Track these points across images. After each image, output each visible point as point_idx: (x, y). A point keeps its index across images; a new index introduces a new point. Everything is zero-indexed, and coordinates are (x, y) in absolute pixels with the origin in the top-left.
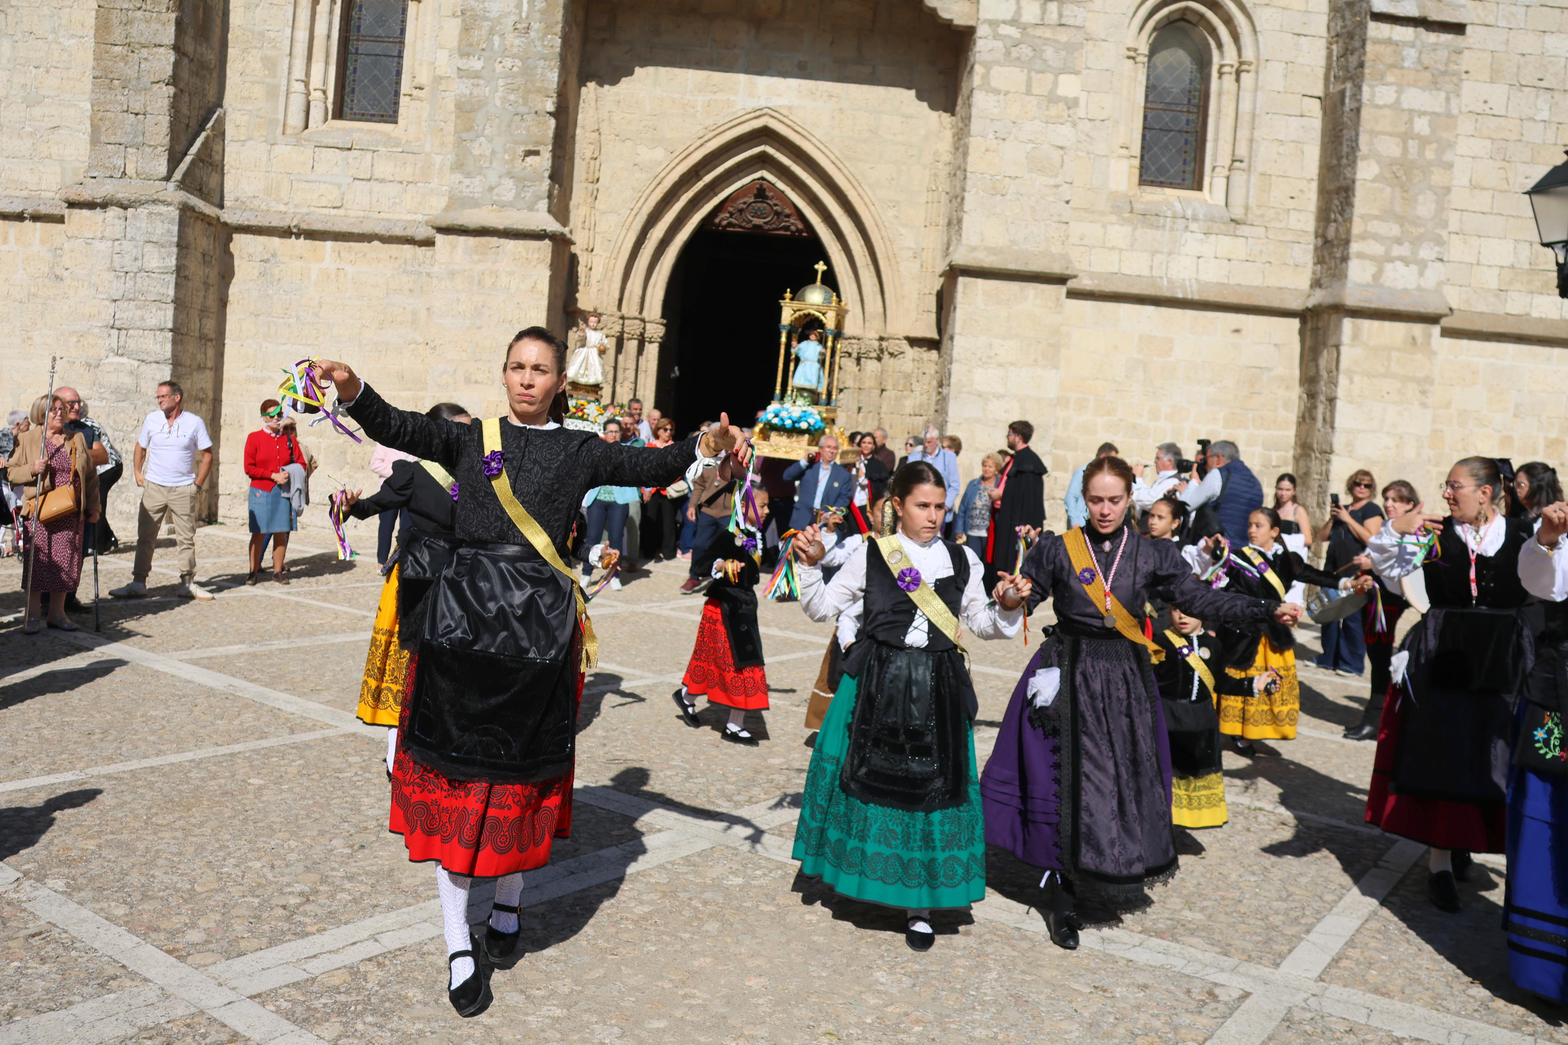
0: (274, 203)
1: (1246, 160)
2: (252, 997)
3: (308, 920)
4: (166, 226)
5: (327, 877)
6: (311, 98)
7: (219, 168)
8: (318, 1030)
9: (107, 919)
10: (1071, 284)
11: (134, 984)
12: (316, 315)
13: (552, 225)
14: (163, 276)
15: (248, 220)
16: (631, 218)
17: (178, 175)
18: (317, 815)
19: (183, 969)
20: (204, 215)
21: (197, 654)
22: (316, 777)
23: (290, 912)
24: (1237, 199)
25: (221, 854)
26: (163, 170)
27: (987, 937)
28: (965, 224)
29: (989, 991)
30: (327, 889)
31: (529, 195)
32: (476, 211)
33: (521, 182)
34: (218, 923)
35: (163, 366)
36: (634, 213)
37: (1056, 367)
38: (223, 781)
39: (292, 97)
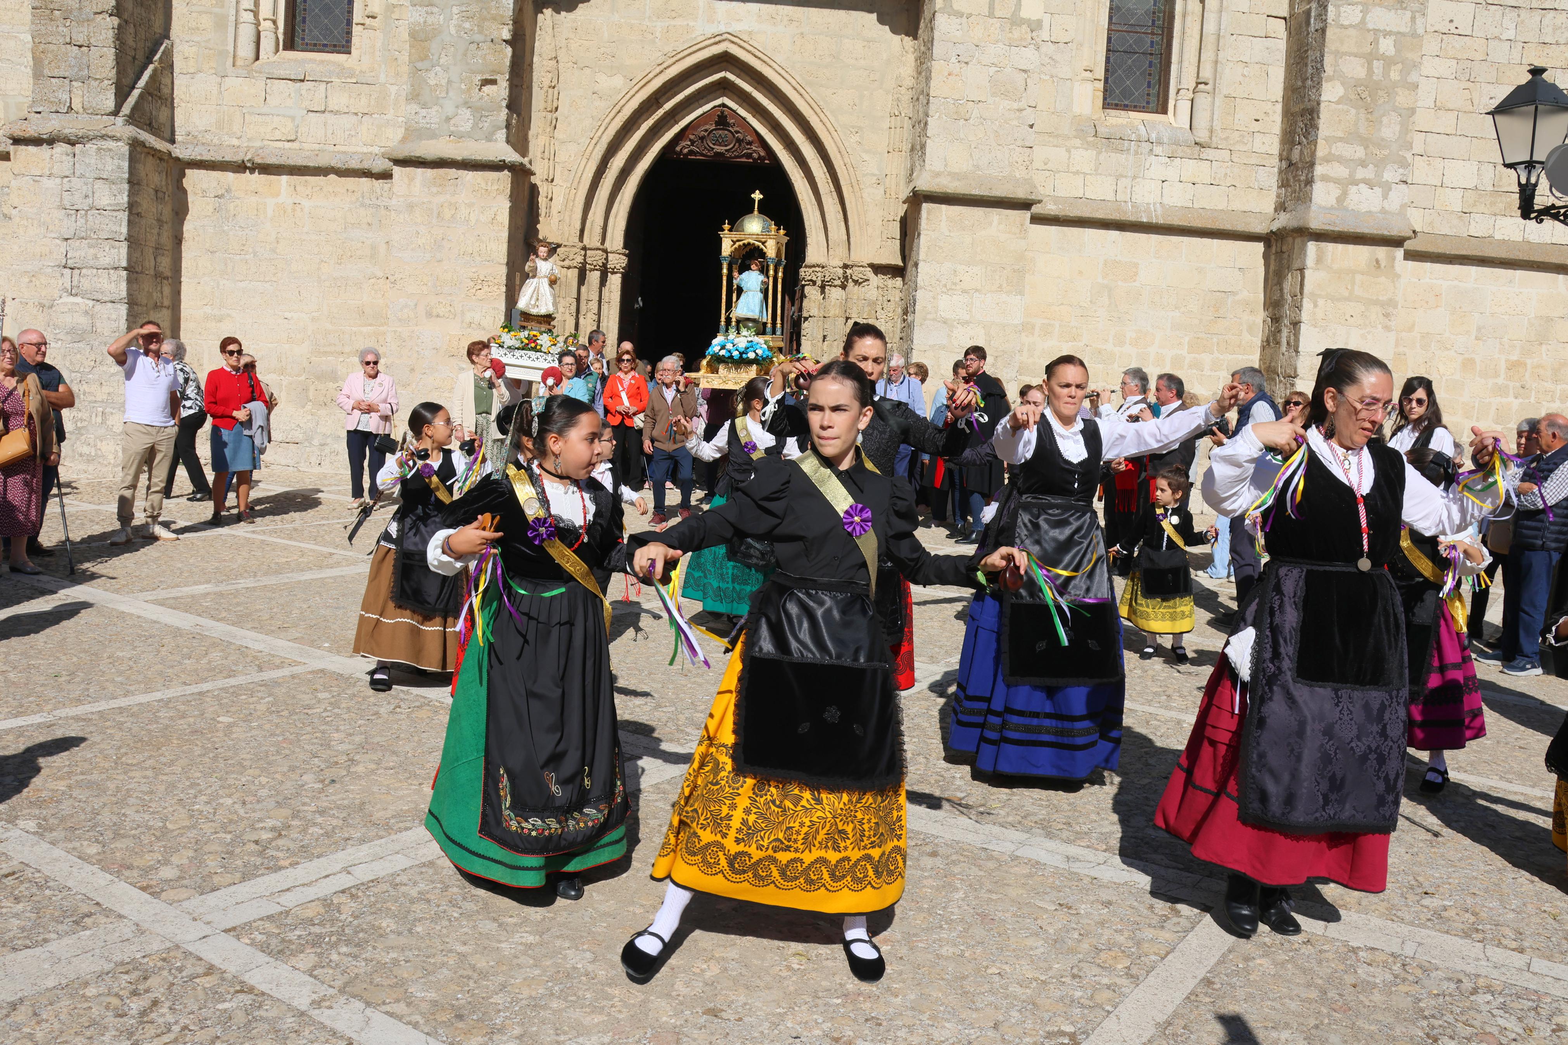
0: (226, 138)
1: (1211, 82)
2: (226, 931)
3: (280, 854)
4: (116, 162)
5: (298, 811)
6: (260, 28)
7: (169, 102)
8: (293, 961)
9: (79, 858)
10: (1035, 209)
11: (109, 920)
12: (273, 251)
13: (512, 156)
14: (115, 214)
15: (201, 154)
16: (591, 148)
17: (126, 109)
18: (287, 752)
19: (157, 905)
20: (155, 150)
21: (162, 594)
22: (285, 713)
23: (263, 847)
24: (1201, 121)
25: (192, 791)
26: (110, 103)
27: (954, 857)
28: (928, 150)
29: (956, 910)
30: (299, 823)
31: (486, 125)
32: (434, 142)
33: (479, 112)
34: (191, 859)
35: (118, 306)
36: (594, 142)
37: (1021, 293)
38: (192, 720)
39: (241, 27)
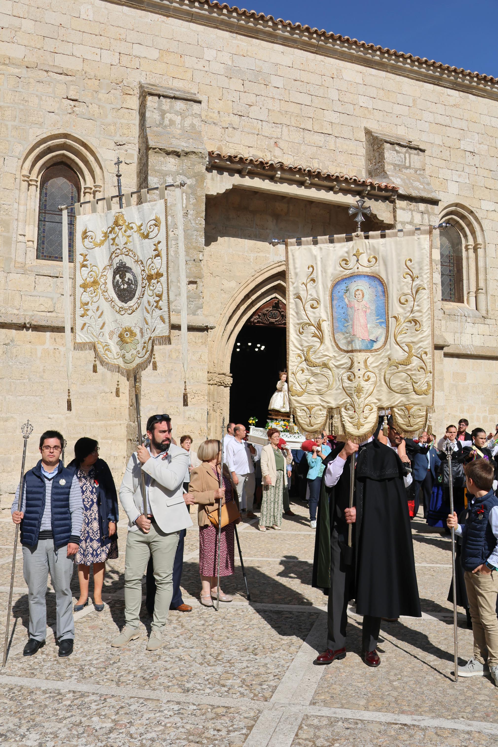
0: (10, 309)
1: (484, 289)
6: (27, 246)
10: (446, 350)
16: (221, 319)
24: (482, 306)
31: (192, 306)
36: (222, 316)
37: (443, 390)
39: (18, 244)
